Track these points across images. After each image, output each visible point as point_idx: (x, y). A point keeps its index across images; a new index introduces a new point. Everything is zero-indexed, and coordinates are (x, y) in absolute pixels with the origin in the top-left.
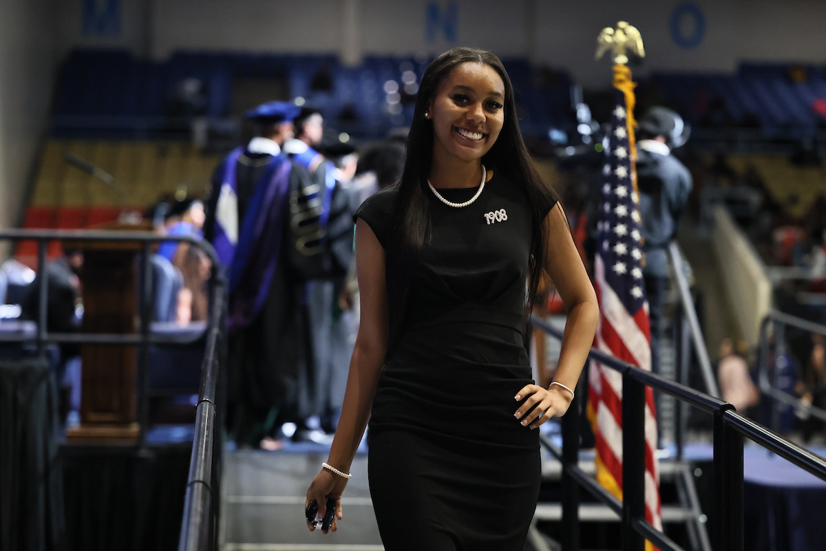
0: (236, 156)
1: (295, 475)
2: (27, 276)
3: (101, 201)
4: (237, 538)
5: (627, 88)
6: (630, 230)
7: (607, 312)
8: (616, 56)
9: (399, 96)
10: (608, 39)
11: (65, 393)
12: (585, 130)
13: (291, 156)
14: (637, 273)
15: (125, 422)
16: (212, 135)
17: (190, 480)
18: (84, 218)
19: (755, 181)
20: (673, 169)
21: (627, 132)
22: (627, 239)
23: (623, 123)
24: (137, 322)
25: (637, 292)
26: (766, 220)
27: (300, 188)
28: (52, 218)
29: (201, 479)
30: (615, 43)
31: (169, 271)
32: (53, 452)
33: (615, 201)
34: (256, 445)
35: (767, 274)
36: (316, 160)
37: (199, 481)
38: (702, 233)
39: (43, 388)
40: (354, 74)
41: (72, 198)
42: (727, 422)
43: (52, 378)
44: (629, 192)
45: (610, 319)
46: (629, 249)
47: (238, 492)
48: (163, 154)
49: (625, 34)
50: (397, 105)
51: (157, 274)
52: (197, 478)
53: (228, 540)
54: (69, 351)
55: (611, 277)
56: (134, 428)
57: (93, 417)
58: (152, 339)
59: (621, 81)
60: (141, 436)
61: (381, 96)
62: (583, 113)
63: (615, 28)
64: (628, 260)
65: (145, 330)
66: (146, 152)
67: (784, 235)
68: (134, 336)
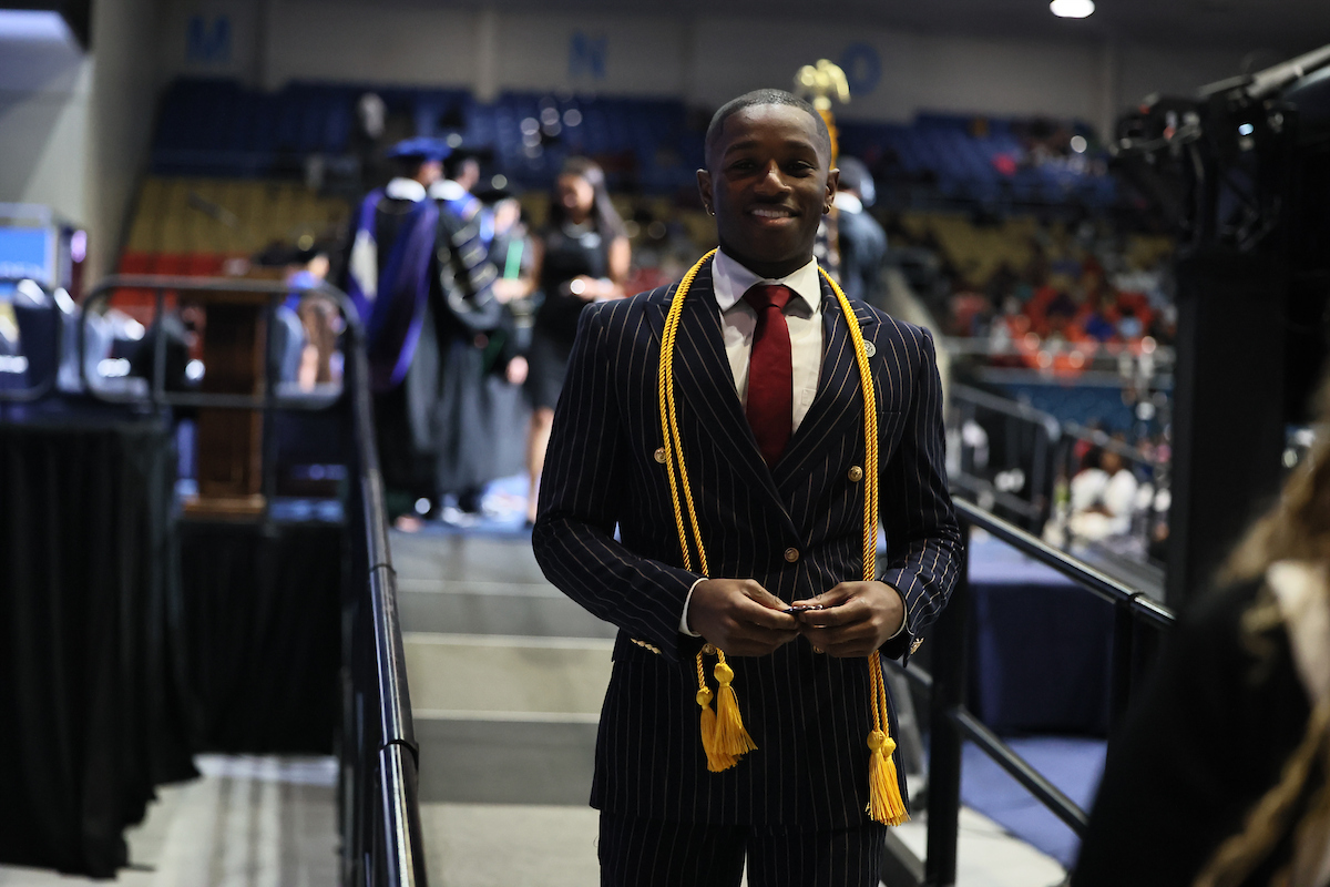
0: (373, 201)
2: (133, 330)
3: (203, 246)
8: (817, 99)
9: (540, 138)
13: (441, 202)
15: (246, 494)
16: (329, 176)
17: (371, 564)
18: (185, 265)
19: (931, 242)
20: (864, 227)
24: (261, 386)
26: (943, 287)
27: (450, 236)
28: (150, 264)
29: (385, 562)
36: (472, 208)
37: (382, 565)
40: (489, 111)
41: (172, 244)
49: (829, 77)
50: (536, 148)
51: (284, 330)
52: (380, 562)
54: (182, 414)
56: (257, 502)
58: (276, 404)
60: (267, 511)
61: (518, 135)
63: (815, 66)
65: (270, 392)
66: (255, 194)
67: (962, 304)
68: (258, 398)
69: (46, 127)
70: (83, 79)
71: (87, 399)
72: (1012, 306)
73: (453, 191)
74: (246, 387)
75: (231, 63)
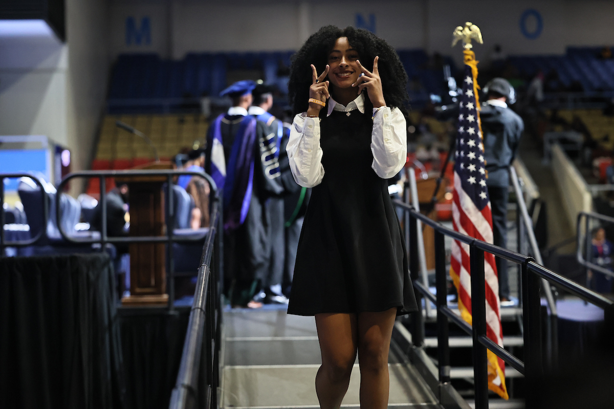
0: (221, 119)
1: (269, 323)
2: (92, 203)
3: (141, 155)
4: (232, 362)
5: (473, 65)
6: (477, 156)
7: (464, 209)
8: (465, 44)
10: (460, 33)
11: (120, 277)
12: (453, 93)
13: (255, 116)
14: (483, 183)
15: (159, 293)
17: (193, 308)
20: (510, 117)
21: (473, 93)
22: (476, 161)
23: (471, 87)
24: (164, 229)
25: (483, 195)
26: (588, 152)
27: (264, 136)
30: (464, 36)
32: (114, 312)
33: (467, 137)
34: (245, 305)
35: (589, 189)
36: (271, 119)
37: (198, 308)
38: (545, 162)
39: (106, 270)
41: (122, 155)
42: (530, 269)
43: (112, 265)
44: (476, 131)
45: (467, 213)
46: (477, 168)
47: (233, 335)
48: (182, 122)
49: (470, 30)
51: (177, 198)
52: (197, 306)
53: (226, 364)
55: (466, 186)
56: (165, 297)
57: (138, 290)
58: (174, 238)
59: (469, 60)
60: (169, 302)
62: (452, 83)
63: (464, 26)
64: (476, 174)
65: (170, 233)
66: (171, 121)
67: (599, 162)
68: (162, 237)
69: (43, 87)
70: (63, 58)
71: (64, 243)
73: (260, 111)
74: (156, 231)
75: (153, 45)
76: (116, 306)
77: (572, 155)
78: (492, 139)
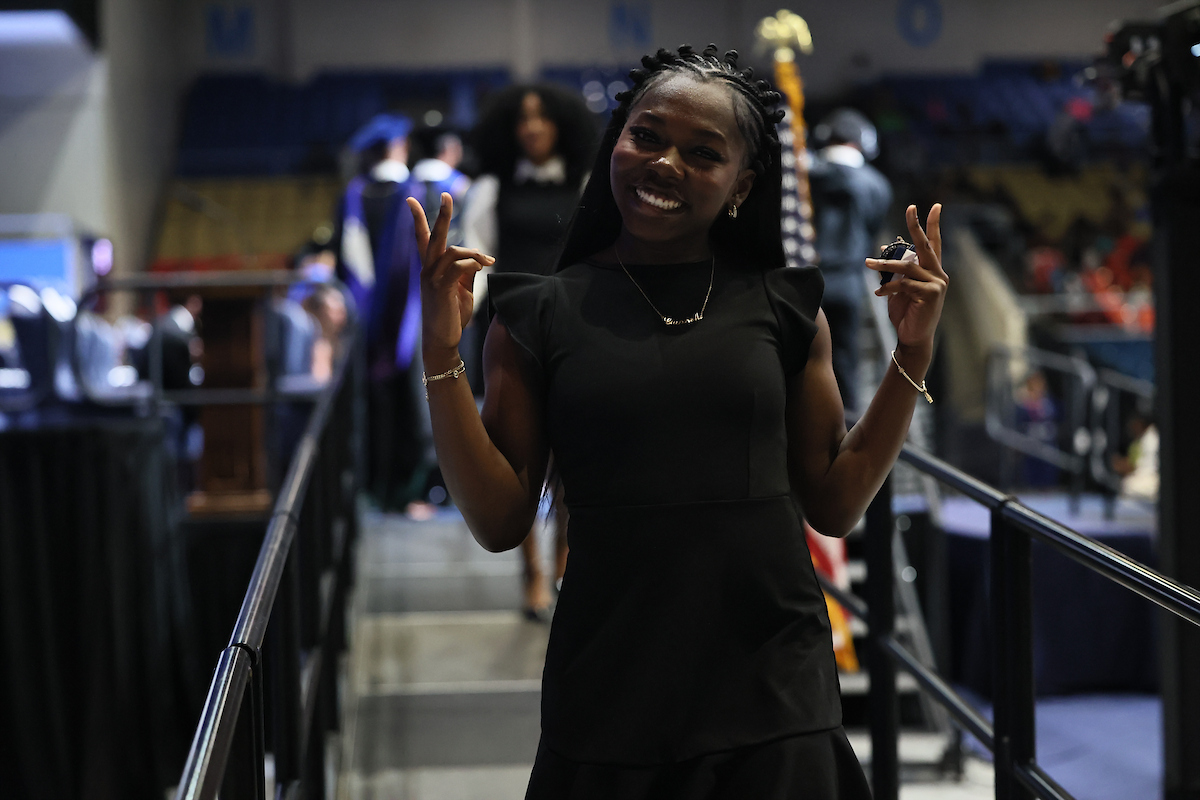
0: (357, 188)
4: (377, 608)
8: (779, 51)
19: (1001, 197)
24: (261, 380)
26: (1017, 243)
31: (299, 319)
35: (1020, 304)
44: (798, 204)
51: (283, 327)
53: (365, 613)
58: (280, 400)
63: (776, 18)
65: (273, 388)
67: (1040, 261)
68: (259, 392)
70: (96, 82)
71: (88, 406)
72: (1091, 259)
74: (245, 380)
75: (256, 57)
76: (174, 518)
77: (993, 246)
78: (832, 219)
